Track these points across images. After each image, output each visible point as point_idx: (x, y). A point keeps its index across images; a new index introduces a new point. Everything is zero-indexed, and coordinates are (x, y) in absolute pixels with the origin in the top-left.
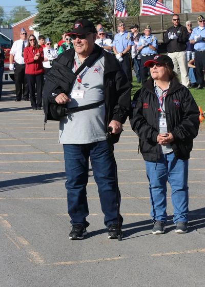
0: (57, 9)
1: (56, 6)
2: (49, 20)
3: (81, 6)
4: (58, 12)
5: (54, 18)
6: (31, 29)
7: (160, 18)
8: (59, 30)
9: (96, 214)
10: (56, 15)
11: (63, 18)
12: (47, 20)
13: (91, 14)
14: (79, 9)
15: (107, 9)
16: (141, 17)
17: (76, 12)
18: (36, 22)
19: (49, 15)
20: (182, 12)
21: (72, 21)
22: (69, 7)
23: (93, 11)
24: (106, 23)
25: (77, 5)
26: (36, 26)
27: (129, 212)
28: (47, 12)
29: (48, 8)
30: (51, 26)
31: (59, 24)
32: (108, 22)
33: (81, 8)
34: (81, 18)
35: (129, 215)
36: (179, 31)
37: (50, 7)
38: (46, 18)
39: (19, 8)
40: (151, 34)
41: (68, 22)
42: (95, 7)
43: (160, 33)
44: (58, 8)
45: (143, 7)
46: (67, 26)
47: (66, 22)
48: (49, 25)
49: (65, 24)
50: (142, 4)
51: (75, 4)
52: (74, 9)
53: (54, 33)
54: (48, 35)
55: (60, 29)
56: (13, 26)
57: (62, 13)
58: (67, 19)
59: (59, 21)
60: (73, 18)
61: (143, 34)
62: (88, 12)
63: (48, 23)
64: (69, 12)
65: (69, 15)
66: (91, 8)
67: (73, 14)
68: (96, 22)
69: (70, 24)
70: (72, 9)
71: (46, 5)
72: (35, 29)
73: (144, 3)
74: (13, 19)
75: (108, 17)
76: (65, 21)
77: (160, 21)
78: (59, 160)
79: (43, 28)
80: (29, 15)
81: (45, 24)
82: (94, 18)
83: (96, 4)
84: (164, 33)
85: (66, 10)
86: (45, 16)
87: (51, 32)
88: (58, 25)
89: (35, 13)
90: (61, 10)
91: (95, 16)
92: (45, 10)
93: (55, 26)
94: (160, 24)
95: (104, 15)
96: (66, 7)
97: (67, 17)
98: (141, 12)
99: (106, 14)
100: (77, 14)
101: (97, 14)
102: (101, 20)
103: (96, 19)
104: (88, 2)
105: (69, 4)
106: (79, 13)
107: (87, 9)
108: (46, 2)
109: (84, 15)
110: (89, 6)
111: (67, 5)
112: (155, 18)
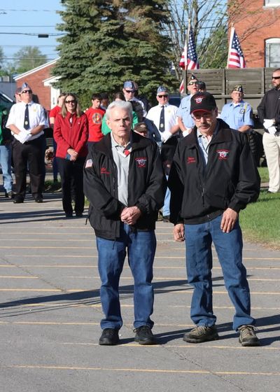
0: (90, 53)
1: (89, 48)
2: (77, 71)
3: (131, 50)
4: (93, 58)
6: (47, 83)
7: (260, 72)
8: (93, 88)
10: (89, 63)
11: (100, 67)
12: (73, 71)
13: (147, 63)
14: (127, 54)
15: (173, 56)
16: (227, 71)
17: (121, 58)
18: (56, 73)
19: (78, 63)
21: (115, 74)
22: (111, 50)
23: (150, 58)
24: (171, 78)
25: (124, 48)
26: (55, 79)
28: (74, 58)
29: (75, 52)
30: (80, 81)
31: (94, 77)
32: (174, 76)
33: (130, 53)
34: (130, 68)
37: (80, 50)
38: (72, 67)
39: (29, 49)
41: (107, 74)
42: (153, 52)
43: (258, 98)
44: (93, 52)
45: (232, 53)
46: (106, 81)
47: (104, 75)
48: (76, 79)
49: (103, 79)
50: (231, 50)
51: (120, 46)
52: (119, 54)
53: (85, 91)
55: (94, 86)
56: (17, 78)
58: (107, 70)
59: (93, 72)
60: (117, 69)
62: (143, 59)
63: (76, 75)
64: (110, 59)
65: (110, 63)
66: (147, 53)
67: (117, 61)
68: (155, 76)
69: (111, 78)
70: (116, 55)
71: (74, 46)
72: (54, 84)
73: (232, 48)
74: (17, 67)
75: (174, 68)
76: (104, 73)
77: (260, 79)
79: (67, 83)
80: (44, 61)
81: (70, 76)
82: (152, 69)
83: (154, 47)
85: (105, 55)
86: (70, 64)
87: (80, 90)
88: (92, 80)
89: (54, 59)
90: (97, 55)
91: (153, 67)
92: (71, 54)
93: (86, 81)
94: (260, 84)
95: (168, 65)
96: (105, 49)
97: (108, 67)
98: (229, 63)
99: (171, 64)
100: (124, 61)
101: (157, 63)
102: (163, 73)
103: (154, 72)
104: (142, 43)
105: (111, 44)
106: (127, 61)
107: (140, 54)
108: (74, 42)
109: (135, 64)
110: (144, 50)
111: (107, 46)
112: (253, 74)
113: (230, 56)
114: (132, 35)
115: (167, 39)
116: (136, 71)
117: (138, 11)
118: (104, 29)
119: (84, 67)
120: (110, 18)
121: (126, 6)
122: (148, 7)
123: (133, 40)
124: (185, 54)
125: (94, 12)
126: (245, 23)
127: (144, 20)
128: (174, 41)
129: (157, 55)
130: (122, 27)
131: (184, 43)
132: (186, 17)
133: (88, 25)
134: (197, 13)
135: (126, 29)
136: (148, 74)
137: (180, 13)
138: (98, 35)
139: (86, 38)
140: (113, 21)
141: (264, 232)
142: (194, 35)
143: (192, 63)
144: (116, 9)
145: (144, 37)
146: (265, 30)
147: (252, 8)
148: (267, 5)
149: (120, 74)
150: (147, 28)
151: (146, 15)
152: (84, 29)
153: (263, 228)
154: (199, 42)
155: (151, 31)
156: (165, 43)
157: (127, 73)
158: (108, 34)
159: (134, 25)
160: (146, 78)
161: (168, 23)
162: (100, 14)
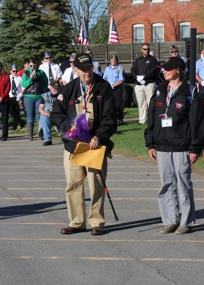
0: (18, 34)
1: (18, 31)
2: (10, 46)
3: (45, 32)
4: (20, 37)
5: (16, 43)
7: (130, 46)
8: (20, 57)
9: (56, 257)
10: (18, 41)
11: (25, 43)
12: (7, 46)
13: (56, 41)
14: (42, 34)
15: (73, 36)
16: (109, 45)
17: (39, 38)
19: (10, 41)
20: (154, 41)
21: (35, 48)
22: (32, 32)
23: (58, 37)
24: (72, 50)
25: (41, 31)
27: (93, 256)
28: (8, 37)
29: (8, 33)
30: (12, 52)
31: (21, 50)
32: (74, 49)
33: (45, 34)
34: (45, 44)
35: (93, 258)
36: (148, 62)
37: (11, 32)
38: (6, 43)
40: (117, 64)
41: (30, 48)
42: (60, 33)
43: (130, 63)
44: (21, 34)
45: (112, 34)
46: (29, 53)
47: (28, 49)
48: (9, 51)
49: (27, 51)
50: (111, 32)
51: (38, 29)
52: (37, 35)
53: (16, 59)
54: (8, 61)
55: (21, 55)
57: (25, 38)
58: (30, 45)
59: (21, 47)
60: (36, 44)
61: (109, 64)
62: (53, 38)
63: (9, 49)
64: (32, 38)
65: (32, 41)
66: (56, 34)
67: (36, 40)
68: (61, 49)
69: (32, 50)
70: (35, 35)
71: (8, 30)
73: (112, 30)
75: (74, 44)
76: (28, 47)
77: (130, 51)
78: (17, 197)
81: (6, 49)
82: (59, 45)
83: (61, 30)
84: (133, 63)
85: (28, 36)
86: (5, 42)
87: (12, 59)
88: (20, 52)
90: (23, 35)
91: (60, 43)
92: (6, 35)
93: (16, 52)
94: (130, 53)
95: (70, 42)
96: (28, 32)
97: (30, 43)
98: (110, 40)
99: (72, 41)
100: (41, 39)
101: (62, 40)
102: (67, 47)
103: (61, 46)
104: (53, 28)
105: (32, 29)
106: (42, 39)
107: (51, 35)
108: (8, 26)
109: (48, 41)
110: (54, 32)
111: (29, 30)
112: (125, 47)
113: (110, 36)
114: (46, 22)
115: (69, 24)
116: (49, 46)
117: (49, 7)
118: (27, 18)
119: (14, 44)
120: (31, 11)
121: (42, 3)
122: (56, 4)
123: (47, 25)
124: (81, 34)
125: (20, 7)
126: (119, 15)
127: (53, 13)
128: (74, 26)
129: (62, 36)
130: (39, 17)
131: (80, 27)
132: (81, 11)
133: (17, 15)
134: (88, 7)
135: (42, 18)
136: (57, 48)
137: (77, 8)
138: (23, 22)
139: (16, 24)
140: (33, 13)
141: (134, 150)
142: (87, 22)
143: (85, 40)
144: (35, 5)
145: (53, 23)
146: (133, 18)
147: (124, 5)
148: (134, 2)
149: (38, 48)
150: (56, 17)
151: (55, 9)
152: (14, 19)
153: (133, 147)
154: (90, 27)
155: (58, 19)
156: (68, 27)
157: (43, 47)
158: (30, 21)
159: (47, 15)
160: (55, 50)
161: (69, 14)
162: (24, 9)
